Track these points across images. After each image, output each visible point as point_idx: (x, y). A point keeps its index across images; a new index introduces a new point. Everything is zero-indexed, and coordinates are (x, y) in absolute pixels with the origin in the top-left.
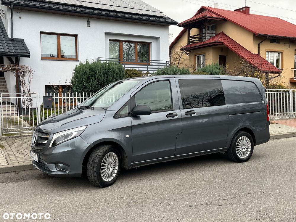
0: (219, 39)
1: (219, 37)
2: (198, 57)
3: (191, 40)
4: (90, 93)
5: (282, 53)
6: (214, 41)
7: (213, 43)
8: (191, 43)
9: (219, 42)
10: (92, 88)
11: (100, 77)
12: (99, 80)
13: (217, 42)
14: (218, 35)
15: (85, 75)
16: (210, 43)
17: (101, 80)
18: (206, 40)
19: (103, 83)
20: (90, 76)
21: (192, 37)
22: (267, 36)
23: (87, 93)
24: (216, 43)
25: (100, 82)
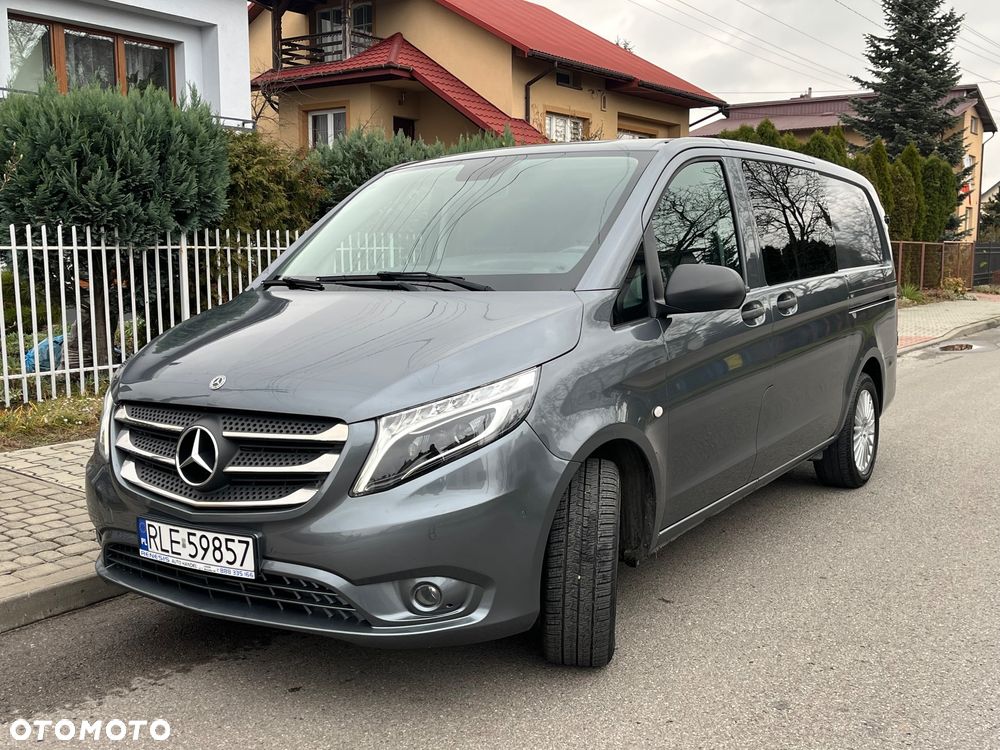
0: (396, 57)
1: (395, 51)
2: (315, 119)
3: (285, 52)
4: (88, 229)
5: (585, 120)
6: (383, 64)
7: (380, 68)
8: (284, 65)
9: (401, 69)
10: (103, 206)
11: (135, 155)
12: (128, 170)
13: (395, 68)
14: (383, 42)
15: (60, 146)
16: (367, 70)
17: (140, 171)
18: (349, 57)
19: (146, 186)
20: (87, 148)
21: (288, 42)
22: (553, 61)
23: (74, 228)
24: (392, 72)
25: (134, 181)
